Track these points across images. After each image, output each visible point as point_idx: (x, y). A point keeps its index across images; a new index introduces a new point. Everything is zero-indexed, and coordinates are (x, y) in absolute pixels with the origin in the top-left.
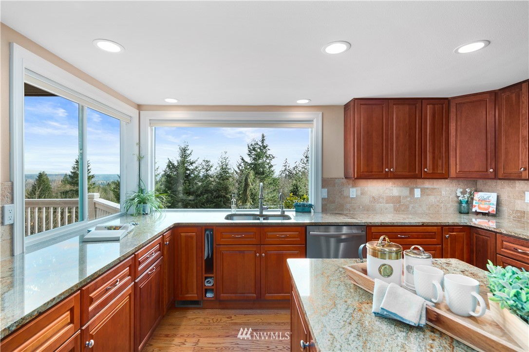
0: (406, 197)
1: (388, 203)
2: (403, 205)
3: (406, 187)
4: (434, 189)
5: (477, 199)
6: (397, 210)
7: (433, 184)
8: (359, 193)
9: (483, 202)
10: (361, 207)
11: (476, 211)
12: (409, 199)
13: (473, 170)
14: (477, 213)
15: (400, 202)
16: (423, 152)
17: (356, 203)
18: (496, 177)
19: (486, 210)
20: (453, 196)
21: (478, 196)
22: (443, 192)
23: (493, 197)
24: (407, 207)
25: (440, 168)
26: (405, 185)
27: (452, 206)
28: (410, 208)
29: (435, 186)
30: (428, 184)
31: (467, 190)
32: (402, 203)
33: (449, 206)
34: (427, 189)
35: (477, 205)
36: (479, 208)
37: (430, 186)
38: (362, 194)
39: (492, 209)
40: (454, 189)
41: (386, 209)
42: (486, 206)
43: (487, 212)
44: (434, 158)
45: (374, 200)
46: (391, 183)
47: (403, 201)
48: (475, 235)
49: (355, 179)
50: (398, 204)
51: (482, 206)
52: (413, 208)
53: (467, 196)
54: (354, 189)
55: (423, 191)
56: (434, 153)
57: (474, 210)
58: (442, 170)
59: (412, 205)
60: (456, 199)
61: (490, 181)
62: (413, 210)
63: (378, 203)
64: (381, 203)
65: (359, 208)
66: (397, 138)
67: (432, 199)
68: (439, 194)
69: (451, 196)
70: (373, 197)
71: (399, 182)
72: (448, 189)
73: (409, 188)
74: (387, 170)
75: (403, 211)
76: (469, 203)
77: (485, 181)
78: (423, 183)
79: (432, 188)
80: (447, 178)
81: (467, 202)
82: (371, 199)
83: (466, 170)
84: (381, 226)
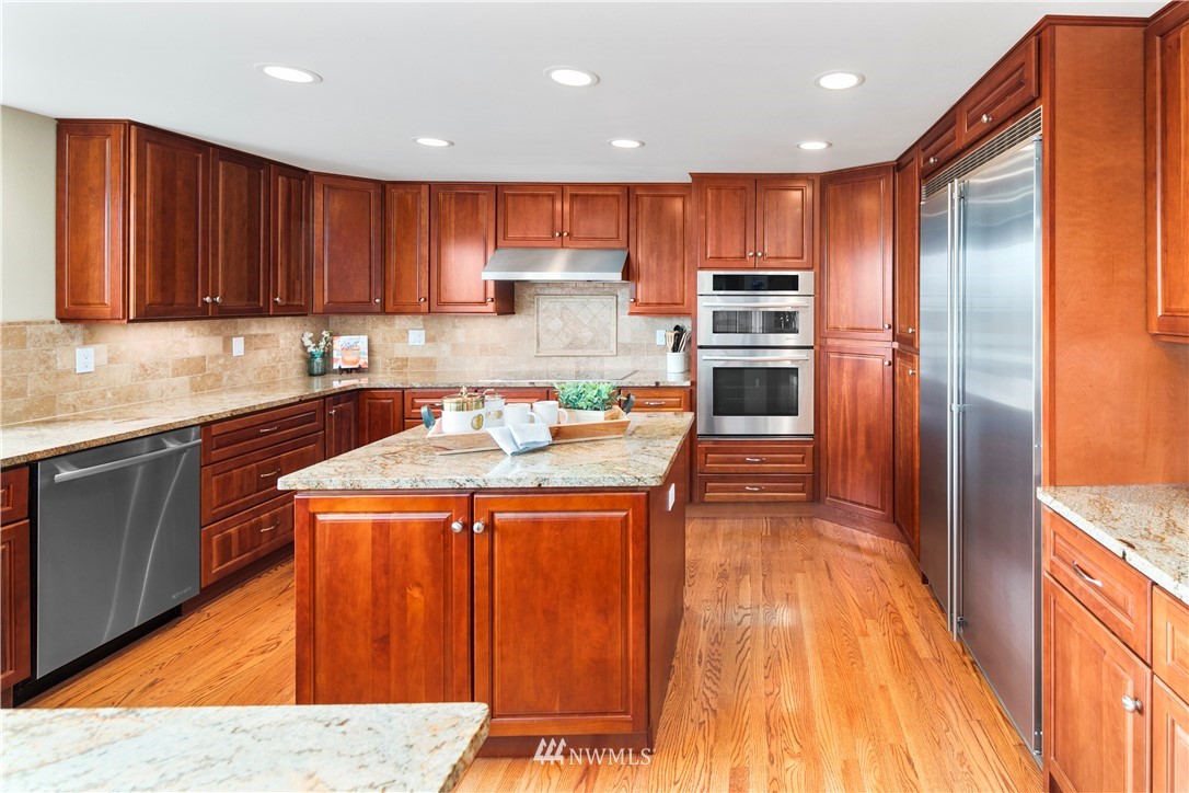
0: (217, 357)
1: (178, 375)
2: (209, 375)
3: (216, 335)
4: (269, 335)
5: (340, 348)
6: (197, 389)
7: (265, 325)
8: (104, 358)
9: (350, 352)
10: (109, 395)
11: (340, 368)
12: (221, 361)
13: (351, 300)
14: (342, 371)
15: (203, 369)
16: (271, 264)
17: (94, 387)
18: (384, 311)
19: (356, 363)
20: (296, 348)
21: (340, 343)
22: (282, 342)
23: (362, 341)
24: (218, 378)
25: (298, 296)
26: (214, 332)
27: (295, 365)
28: (225, 378)
29: (269, 331)
30: (256, 327)
31: (324, 333)
32: (207, 372)
33: (290, 365)
34: (256, 336)
35: (340, 357)
36: (345, 362)
37: (260, 332)
38: (111, 360)
39: (363, 361)
40: (298, 333)
41: (173, 389)
42: (354, 358)
43: (357, 366)
44: (288, 276)
45: (145, 371)
46: (184, 329)
47: (211, 365)
48: (367, 401)
49: (129, 321)
50: (201, 376)
51: (348, 358)
52: (230, 378)
53: (322, 344)
54: (90, 350)
55: (248, 339)
56: (289, 269)
57: (336, 366)
58: (300, 300)
59: (228, 373)
60: (301, 352)
61: (353, 317)
62: (230, 382)
63: (153, 379)
64: (162, 377)
65: (104, 397)
66: (226, 232)
67: (263, 356)
68: (275, 344)
69: (293, 348)
70: (142, 366)
71: (201, 326)
72: (288, 334)
73: (221, 338)
74: (208, 299)
75: (210, 388)
76: (327, 356)
77: (343, 318)
78: (249, 326)
79: (263, 335)
80: (306, 315)
81: (323, 356)
82: (137, 371)
83: (340, 300)
84: (233, 418)
